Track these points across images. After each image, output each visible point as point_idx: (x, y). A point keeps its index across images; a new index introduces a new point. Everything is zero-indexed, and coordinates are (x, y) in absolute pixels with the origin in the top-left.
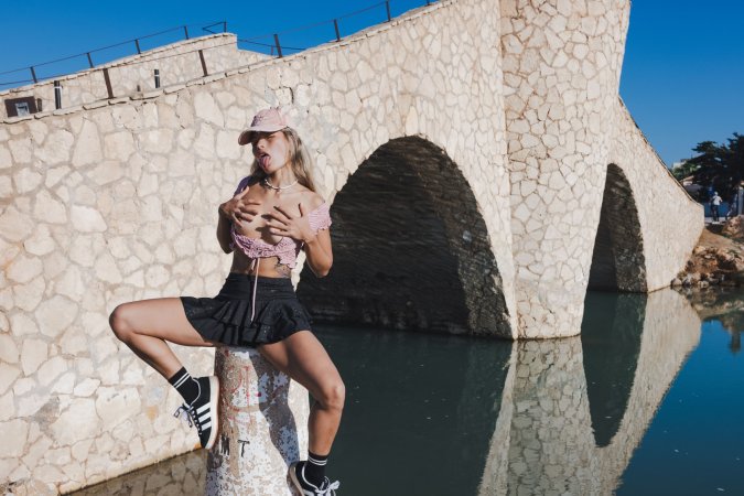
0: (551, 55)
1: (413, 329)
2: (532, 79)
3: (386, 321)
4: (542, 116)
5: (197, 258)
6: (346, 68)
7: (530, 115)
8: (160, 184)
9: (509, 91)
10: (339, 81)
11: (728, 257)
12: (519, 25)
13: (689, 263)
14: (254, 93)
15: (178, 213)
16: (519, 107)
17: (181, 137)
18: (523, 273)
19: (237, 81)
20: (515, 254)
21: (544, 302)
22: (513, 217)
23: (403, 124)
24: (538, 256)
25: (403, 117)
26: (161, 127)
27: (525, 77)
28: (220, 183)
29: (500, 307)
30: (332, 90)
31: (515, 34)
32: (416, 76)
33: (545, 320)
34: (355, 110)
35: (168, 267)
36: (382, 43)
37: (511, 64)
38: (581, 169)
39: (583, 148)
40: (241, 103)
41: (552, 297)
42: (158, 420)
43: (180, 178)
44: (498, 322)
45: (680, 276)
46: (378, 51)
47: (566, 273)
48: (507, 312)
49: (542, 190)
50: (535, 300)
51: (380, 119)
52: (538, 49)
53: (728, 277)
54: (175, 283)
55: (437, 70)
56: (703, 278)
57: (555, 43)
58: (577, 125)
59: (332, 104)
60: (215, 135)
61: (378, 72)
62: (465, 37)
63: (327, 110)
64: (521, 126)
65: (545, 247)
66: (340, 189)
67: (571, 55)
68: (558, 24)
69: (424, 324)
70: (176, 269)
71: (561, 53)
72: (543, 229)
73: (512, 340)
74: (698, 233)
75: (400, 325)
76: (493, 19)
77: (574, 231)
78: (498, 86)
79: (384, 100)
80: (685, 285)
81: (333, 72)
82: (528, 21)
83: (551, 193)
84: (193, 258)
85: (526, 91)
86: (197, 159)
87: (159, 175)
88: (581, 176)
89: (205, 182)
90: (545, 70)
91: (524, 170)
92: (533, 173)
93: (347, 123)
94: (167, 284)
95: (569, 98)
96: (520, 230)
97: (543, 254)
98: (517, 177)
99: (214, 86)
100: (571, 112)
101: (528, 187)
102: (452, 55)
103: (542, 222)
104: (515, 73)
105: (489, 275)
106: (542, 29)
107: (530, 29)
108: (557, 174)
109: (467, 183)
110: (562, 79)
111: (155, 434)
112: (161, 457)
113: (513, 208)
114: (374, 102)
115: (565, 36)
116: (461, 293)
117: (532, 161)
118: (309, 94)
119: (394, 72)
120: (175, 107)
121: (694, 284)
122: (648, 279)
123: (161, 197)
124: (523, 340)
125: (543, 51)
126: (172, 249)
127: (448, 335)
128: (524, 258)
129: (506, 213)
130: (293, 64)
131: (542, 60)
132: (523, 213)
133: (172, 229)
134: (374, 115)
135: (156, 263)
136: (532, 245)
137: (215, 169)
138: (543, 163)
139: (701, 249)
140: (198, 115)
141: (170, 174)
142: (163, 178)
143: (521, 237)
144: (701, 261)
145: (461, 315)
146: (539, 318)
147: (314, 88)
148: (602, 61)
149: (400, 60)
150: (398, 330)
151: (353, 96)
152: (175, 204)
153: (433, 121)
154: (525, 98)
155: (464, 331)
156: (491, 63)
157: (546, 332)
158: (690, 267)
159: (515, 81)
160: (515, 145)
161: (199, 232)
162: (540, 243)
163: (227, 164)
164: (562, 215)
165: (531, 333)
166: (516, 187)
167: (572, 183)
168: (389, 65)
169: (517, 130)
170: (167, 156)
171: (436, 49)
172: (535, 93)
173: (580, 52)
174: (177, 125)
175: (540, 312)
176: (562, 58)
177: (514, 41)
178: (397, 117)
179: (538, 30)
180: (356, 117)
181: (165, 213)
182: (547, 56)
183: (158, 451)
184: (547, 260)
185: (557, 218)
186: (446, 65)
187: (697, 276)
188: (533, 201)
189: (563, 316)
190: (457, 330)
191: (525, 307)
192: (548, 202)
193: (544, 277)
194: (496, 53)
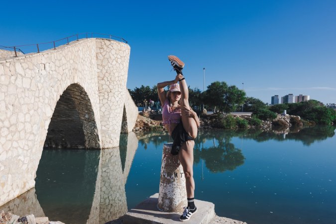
0: (111, 61)
1: (65, 148)
2: (106, 68)
3: (54, 146)
4: (109, 80)
5: (17, 125)
6: (59, 58)
7: (105, 79)
8: (5, 96)
9: (99, 71)
10: (57, 63)
11: (146, 122)
12: (102, 51)
13: (136, 124)
14: (34, 65)
15: (11, 107)
16: (102, 76)
17: (11, 79)
18: (104, 128)
19: (29, 60)
20: (101, 122)
21: (110, 137)
22: (100, 110)
23: (74, 79)
24: (108, 123)
25: (74, 77)
26: (5, 75)
27: (104, 67)
28: (24, 96)
29: (97, 139)
30: (55, 66)
31: (101, 53)
32: (77, 63)
33: (110, 142)
34: (62, 74)
35: (8, 128)
36: (68, 52)
37: (100, 63)
38: (120, 96)
39: (120, 90)
40: (30, 68)
41: (112, 135)
42: (5, 188)
43: (12, 94)
44: (96, 144)
45: (134, 128)
46: (67, 54)
47: (116, 128)
48: (99, 140)
49: (109, 102)
50: (107, 136)
51: (68, 77)
52: (107, 59)
53: (147, 128)
54: (10, 135)
55: (82, 62)
56: (140, 128)
57: (113, 57)
58: (119, 83)
59: (55, 71)
60: (22, 79)
61: (68, 61)
62: (88, 52)
63: (54, 72)
64: (103, 82)
65: (110, 120)
66: (58, 100)
67: (117, 62)
68: (113, 52)
69: (69, 146)
70: (11, 129)
71: (114, 61)
72: (109, 114)
73: (100, 149)
74: (137, 116)
75: (59, 147)
76: (94, 48)
77: (118, 115)
78: (96, 69)
79: (69, 70)
80: (136, 130)
81: (56, 60)
82: (105, 49)
83: (112, 103)
84: (16, 124)
85: (104, 71)
86: (17, 88)
87: (5, 93)
88: (120, 98)
89: (19, 97)
90: (110, 65)
91: (103, 96)
92: (106, 97)
93: (60, 77)
94: (8, 135)
95: (116, 75)
96: (102, 114)
97: (109, 122)
98: (101, 98)
99: (22, 61)
100: (117, 79)
101: (105, 101)
102: (85, 58)
103: (109, 112)
104: (101, 66)
105: (94, 129)
106: (109, 53)
107: (105, 52)
108: (113, 97)
109: (89, 99)
110: (114, 68)
111: (4, 193)
112: (6, 201)
113: (100, 108)
114: (67, 71)
115: (115, 56)
116: (83, 135)
117: (106, 93)
118: (49, 66)
119: (72, 62)
120: (9, 67)
121: (139, 130)
122: (128, 129)
123: (5, 101)
124: (104, 149)
125: (109, 59)
126: (10, 122)
127: (78, 149)
128: (104, 123)
129: (98, 109)
130: (45, 55)
131: (109, 62)
132: (103, 109)
133: (9, 114)
134: (67, 75)
135: (4, 127)
136: (106, 119)
137: (22, 91)
138: (110, 94)
139: (138, 120)
140: (17, 71)
141: (9, 93)
142: (6, 94)
143: (103, 117)
144: (139, 123)
145: (83, 142)
146: (108, 141)
147: (51, 65)
148: (125, 65)
149: (73, 58)
150: (59, 149)
151: (61, 69)
152: (10, 104)
153: (81, 79)
154: (104, 73)
155: (84, 147)
156: (94, 61)
157: (110, 146)
158: (136, 125)
159: (101, 68)
160: (101, 88)
161: (18, 115)
162: (108, 118)
163: (26, 90)
164: (115, 110)
165: (106, 147)
166: (101, 101)
167: (117, 100)
168: (70, 59)
169: (101, 83)
170: (7, 86)
171: (81, 56)
172: (107, 72)
173: (119, 61)
174: (10, 74)
175: (108, 140)
176: (114, 63)
177: (100, 55)
178: (72, 77)
179: (107, 53)
180: (62, 76)
181: (7, 108)
182: (110, 61)
183: (5, 200)
184: (111, 124)
185: (113, 111)
186: (84, 61)
187: (139, 128)
188: (106, 105)
189: (115, 141)
190: (81, 147)
191: (104, 139)
192: (111, 106)
193: (110, 129)
194: (95, 58)
